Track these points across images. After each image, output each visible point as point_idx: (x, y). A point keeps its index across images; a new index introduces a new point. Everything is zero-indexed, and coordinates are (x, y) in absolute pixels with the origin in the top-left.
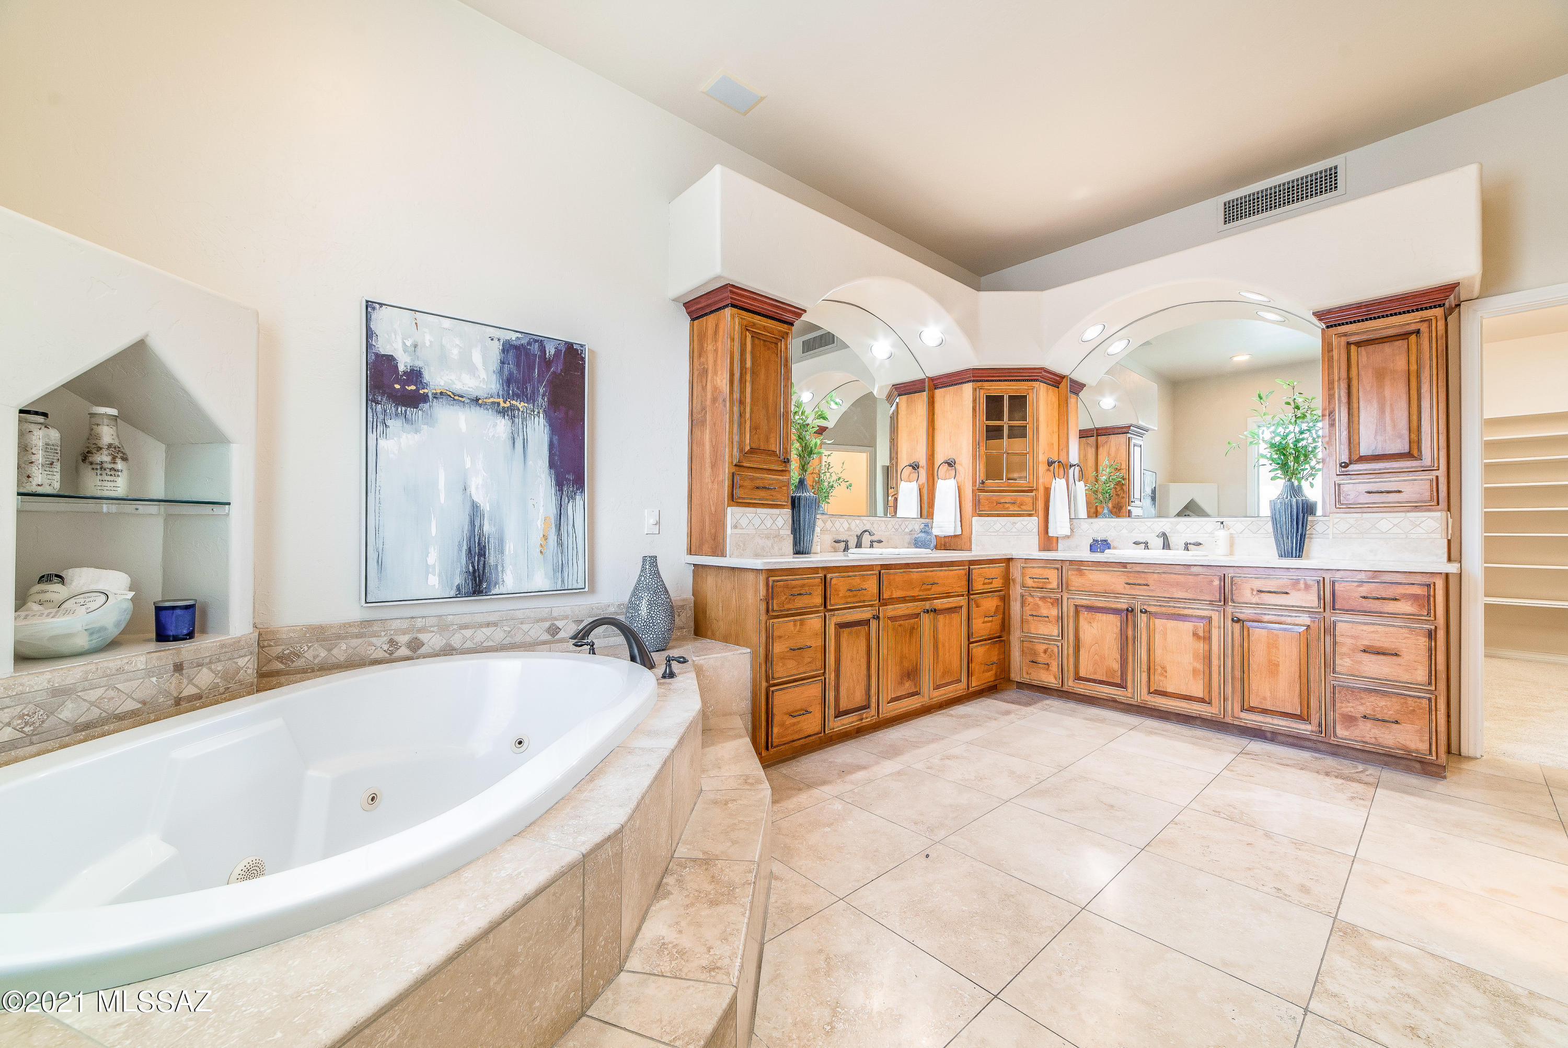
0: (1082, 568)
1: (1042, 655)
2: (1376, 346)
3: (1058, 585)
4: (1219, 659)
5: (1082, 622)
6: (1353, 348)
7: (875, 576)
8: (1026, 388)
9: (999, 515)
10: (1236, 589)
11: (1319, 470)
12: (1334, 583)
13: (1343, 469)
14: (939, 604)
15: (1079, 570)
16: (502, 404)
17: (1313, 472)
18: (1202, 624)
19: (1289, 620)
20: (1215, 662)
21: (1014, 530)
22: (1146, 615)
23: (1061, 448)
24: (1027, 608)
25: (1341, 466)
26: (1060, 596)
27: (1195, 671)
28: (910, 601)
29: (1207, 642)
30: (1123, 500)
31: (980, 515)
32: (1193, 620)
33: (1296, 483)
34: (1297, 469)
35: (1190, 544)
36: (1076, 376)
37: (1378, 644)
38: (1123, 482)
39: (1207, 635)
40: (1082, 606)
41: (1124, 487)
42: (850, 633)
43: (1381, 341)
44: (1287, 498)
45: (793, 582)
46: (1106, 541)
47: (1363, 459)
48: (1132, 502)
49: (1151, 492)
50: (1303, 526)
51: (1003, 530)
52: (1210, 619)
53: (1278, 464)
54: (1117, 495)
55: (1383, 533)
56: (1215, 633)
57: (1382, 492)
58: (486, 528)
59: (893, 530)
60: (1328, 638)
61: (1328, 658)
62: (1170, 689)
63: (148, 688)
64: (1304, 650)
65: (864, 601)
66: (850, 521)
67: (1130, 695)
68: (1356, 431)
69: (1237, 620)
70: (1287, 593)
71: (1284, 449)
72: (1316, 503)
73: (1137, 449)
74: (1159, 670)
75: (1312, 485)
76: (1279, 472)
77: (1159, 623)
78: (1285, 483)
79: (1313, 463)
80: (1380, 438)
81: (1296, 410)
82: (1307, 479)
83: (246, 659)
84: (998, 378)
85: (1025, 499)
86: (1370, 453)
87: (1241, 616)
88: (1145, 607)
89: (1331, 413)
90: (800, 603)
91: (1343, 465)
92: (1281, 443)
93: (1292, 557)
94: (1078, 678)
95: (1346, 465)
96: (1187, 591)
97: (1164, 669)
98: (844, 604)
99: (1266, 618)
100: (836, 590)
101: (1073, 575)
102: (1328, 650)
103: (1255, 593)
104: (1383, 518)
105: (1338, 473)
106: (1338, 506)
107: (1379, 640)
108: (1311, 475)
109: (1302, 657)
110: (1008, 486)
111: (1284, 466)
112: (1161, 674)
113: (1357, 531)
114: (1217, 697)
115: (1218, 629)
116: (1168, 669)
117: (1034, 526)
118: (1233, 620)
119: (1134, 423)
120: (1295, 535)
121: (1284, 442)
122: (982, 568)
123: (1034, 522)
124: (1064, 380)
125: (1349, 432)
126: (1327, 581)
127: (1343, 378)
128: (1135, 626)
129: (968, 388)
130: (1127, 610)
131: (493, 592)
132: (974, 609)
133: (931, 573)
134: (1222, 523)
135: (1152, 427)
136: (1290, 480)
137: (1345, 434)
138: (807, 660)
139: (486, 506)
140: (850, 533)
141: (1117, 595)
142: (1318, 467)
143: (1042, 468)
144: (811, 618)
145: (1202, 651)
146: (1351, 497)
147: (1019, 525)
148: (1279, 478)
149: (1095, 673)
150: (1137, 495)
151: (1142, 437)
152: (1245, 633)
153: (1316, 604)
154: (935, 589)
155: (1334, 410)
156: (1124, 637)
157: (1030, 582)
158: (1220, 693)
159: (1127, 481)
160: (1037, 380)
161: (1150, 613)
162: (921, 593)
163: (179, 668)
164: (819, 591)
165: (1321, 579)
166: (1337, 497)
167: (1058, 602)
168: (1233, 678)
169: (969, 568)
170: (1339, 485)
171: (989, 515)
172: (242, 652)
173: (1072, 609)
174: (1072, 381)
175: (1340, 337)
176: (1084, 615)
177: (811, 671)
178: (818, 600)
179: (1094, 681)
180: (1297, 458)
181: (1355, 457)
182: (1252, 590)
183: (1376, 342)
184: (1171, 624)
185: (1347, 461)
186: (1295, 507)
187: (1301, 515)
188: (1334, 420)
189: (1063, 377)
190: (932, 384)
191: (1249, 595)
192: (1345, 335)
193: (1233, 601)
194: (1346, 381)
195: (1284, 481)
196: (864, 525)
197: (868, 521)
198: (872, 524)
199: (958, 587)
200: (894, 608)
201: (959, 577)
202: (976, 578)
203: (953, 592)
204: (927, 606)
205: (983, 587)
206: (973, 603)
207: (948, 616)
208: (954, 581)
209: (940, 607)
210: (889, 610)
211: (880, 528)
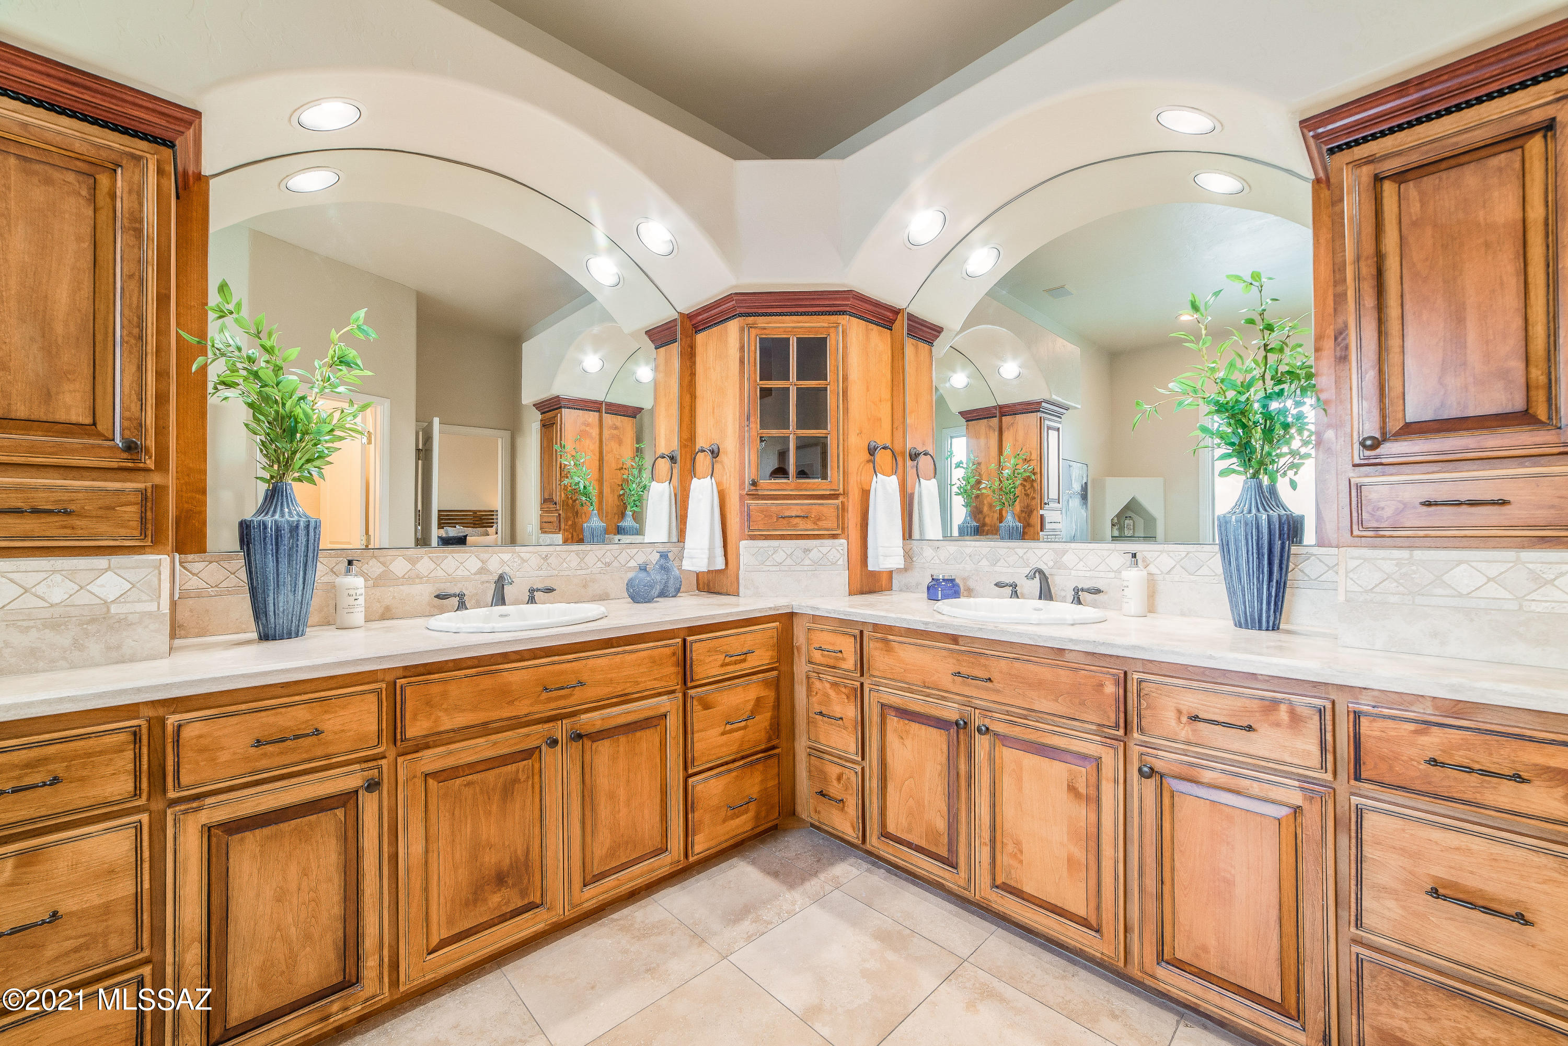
0: (891, 637)
1: (835, 783)
2: (1444, 175)
3: (856, 665)
4: (1116, 846)
5: (891, 737)
6: (1389, 188)
8: (826, 325)
9: (783, 537)
10: (1146, 708)
11: (1307, 456)
12: (1357, 715)
13: (1367, 453)
14: (592, 720)
15: (886, 641)
17: (1296, 461)
18: (1084, 770)
19: (1255, 788)
20: (1108, 851)
21: (807, 562)
22: (987, 737)
23: (895, 426)
24: (814, 699)
25: (1363, 444)
26: (858, 684)
27: (1071, 861)
29: (1093, 806)
30: (1034, 503)
31: (752, 538)
32: (1069, 758)
33: (1265, 481)
34: (1269, 454)
35: (1082, 590)
36: (918, 310)
37: (1472, 882)
38: (1033, 477)
39: (1093, 792)
40: (891, 707)
41: (1035, 485)
42: (271, 837)
43: (1453, 162)
44: (1250, 512)
46: (952, 580)
47: (1411, 430)
48: (1046, 504)
49: (1080, 488)
50: (1281, 568)
51: (789, 561)
52: (1098, 760)
53: (1233, 444)
54: (1027, 495)
55: (1461, 595)
56: (1107, 789)
57: (1459, 504)
59: (599, 564)
60: (1343, 840)
61: (1343, 885)
62: (1029, 888)
64: (1289, 858)
66: (484, 556)
67: (962, 883)
68: (1396, 370)
69: (1149, 773)
70: (1250, 728)
71: (1243, 413)
72: (1302, 518)
73: (1053, 435)
74: (1010, 848)
75: (1293, 485)
76: (1234, 460)
77: (1008, 755)
78: (1245, 482)
79: (1296, 444)
80: (1452, 382)
81: (1267, 332)
82: (1285, 474)
84: (779, 310)
85: (825, 510)
86: (1428, 416)
87: (1159, 765)
88: (987, 722)
89: (1340, 334)
91: (1369, 443)
92: (1237, 401)
93: (1260, 628)
94: (885, 835)
95: (1376, 444)
96: (1056, 700)
97: (1018, 844)
98: (239, 777)
99: (1207, 776)
100: (202, 751)
101: (876, 649)
102: (1343, 867)
103: (1184, 719)
104: (1460, 563)
105: (1357, 461)
106: (1356, 532)
107: (1472, 873)
108: (1293, 466)
109: (1284, 874)
110: (796, 489)
111: (1243, 450)
112: (1014, 856)
113: (1401, 589)
114: (1112, 922)
115: (1112, 784)
116: (1025, 847)
117: (839, 556)
118: (1140, 770)
119: (1047, 397)
120: (1265, 587)
121: (1243, 398)
122: (717, 638)
123: (839, 549)
124: (899, 317)
125: (1381, 372)
126: (1341, 710)
127: (1365, 254)
128: (970, 756)
129: (733, 326)
130: (957, 723)
132: (698, 715)
133: (569, 665)
134: (1134, 556)
135: (1073, 405)
136: (1255, 475)
137: (1371, 375)
140: (485, 577)
141: (943, 694)
142: (1303, 451)
143: (857, 458)
144: (80, 838)
145: (1083, 824)
146: (1388, 512)
147: (814, 554)
148: (1234, 471)
149: (910, 831)
150: (1053, 494)
151: (1060, 418)
152: (1166, 801)
153: (1315, 760)
154: (579, 695)
155: (1346, 326)
156: (953, 773)
157: (817, 656)
158: (1116, 915)
159: (1039, 475)
160: (843, 313)
161: (996, 735)
162: (535, 709)
165: (1329, 706)
166: (1355, 514)
167: (859, 694)
168: (1141, 890)
169: (684, 641)
170: (1359, 487)
171: (767, 537)
173: (876, 710)
174: (911, 317)
175: (1359, 166)
176: (893, 722)
178: (118, 787)
179: (909, 845)
180: (1268, 433)
181: (1394, 425)
182: (1179, 712)
183: (1444, 165)
184: (1031, 761)
185: (1378, 435)
186: (1265, 531)
187: (1278, 544)
188: (1347, 348)
189: (897, 312)
190: (688, 324)
191: (1173, 723)
192: (1370, 160)
193: (1141, 730)
194: (1372, 262)
195: (1244, 478)
196: (524, 561)
197: (535, 553)
198: (546, 558)
199: (655, 679)
200: (450, 753)
201: (654, 662)
202: (702, 658)
203: (638, 692)
204: (560, 730)
205: (723, 670)
206: (695, 703)
207: (623, 739)
208: (646, 670)
209: (599, 726)
210: (431, 760)
211: (565, 565)
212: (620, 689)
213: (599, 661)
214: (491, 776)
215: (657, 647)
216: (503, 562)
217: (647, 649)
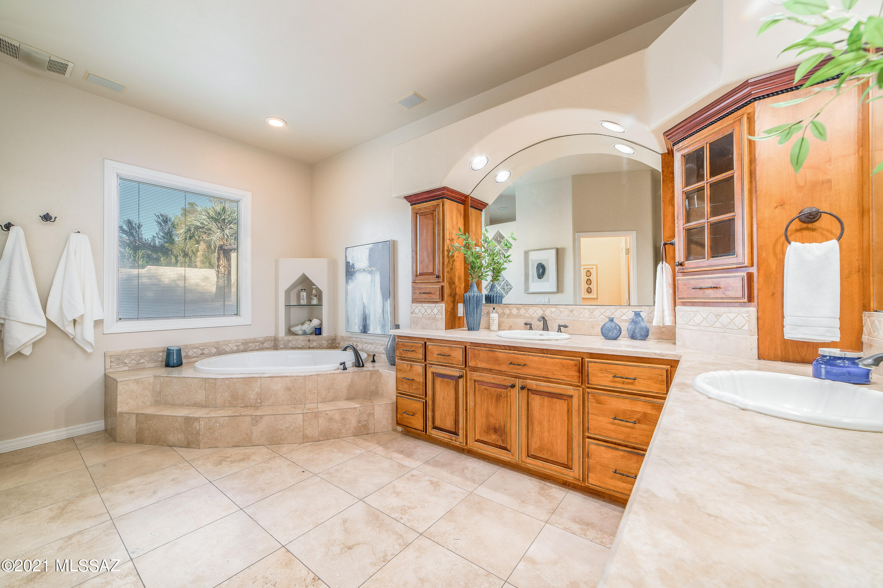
7: (461, 350)
8: (731, 123)
14: (532, 384)
16: (370, 270)
21: (718, 325)
28: (496, 374)
42: (442, 381)
45: (407, 343)
58: (366, 312)
63: (303, 344)
65: (452, 364)
83: (324, 342)
90: (410, 355)
98: (437, 362)
100: (431, 353)
110: (711, 266)
131: (368, 333)
132: (594, 406)
138: (414, 387)
139: (366, 304)
144: (416, 365)
147: (724, 319)
162: (508, 370)
163: (309, 341)
164: (421, 351)
172: (323, 340)
177: (415, 394)
178: (420, 356)
196: (562, 312)
197: (566, 308)
198: (572, 311)
199: (564, 375)
200: (481, 376)
201: (564, 366)
202: (596, 373)
203: (554, 379)
204: (519, 383)
205: (612, 384)
206: (590, 396)
207: (546, 399)
208: (559, 369)
209: (534, 387)
210: (476, 375)
211: (582, 315)
212: (544, 374)
213: (534, 358)
214: (493, 389)
215: (566, 359)
216: (552, 312)
217: (560, 359)
